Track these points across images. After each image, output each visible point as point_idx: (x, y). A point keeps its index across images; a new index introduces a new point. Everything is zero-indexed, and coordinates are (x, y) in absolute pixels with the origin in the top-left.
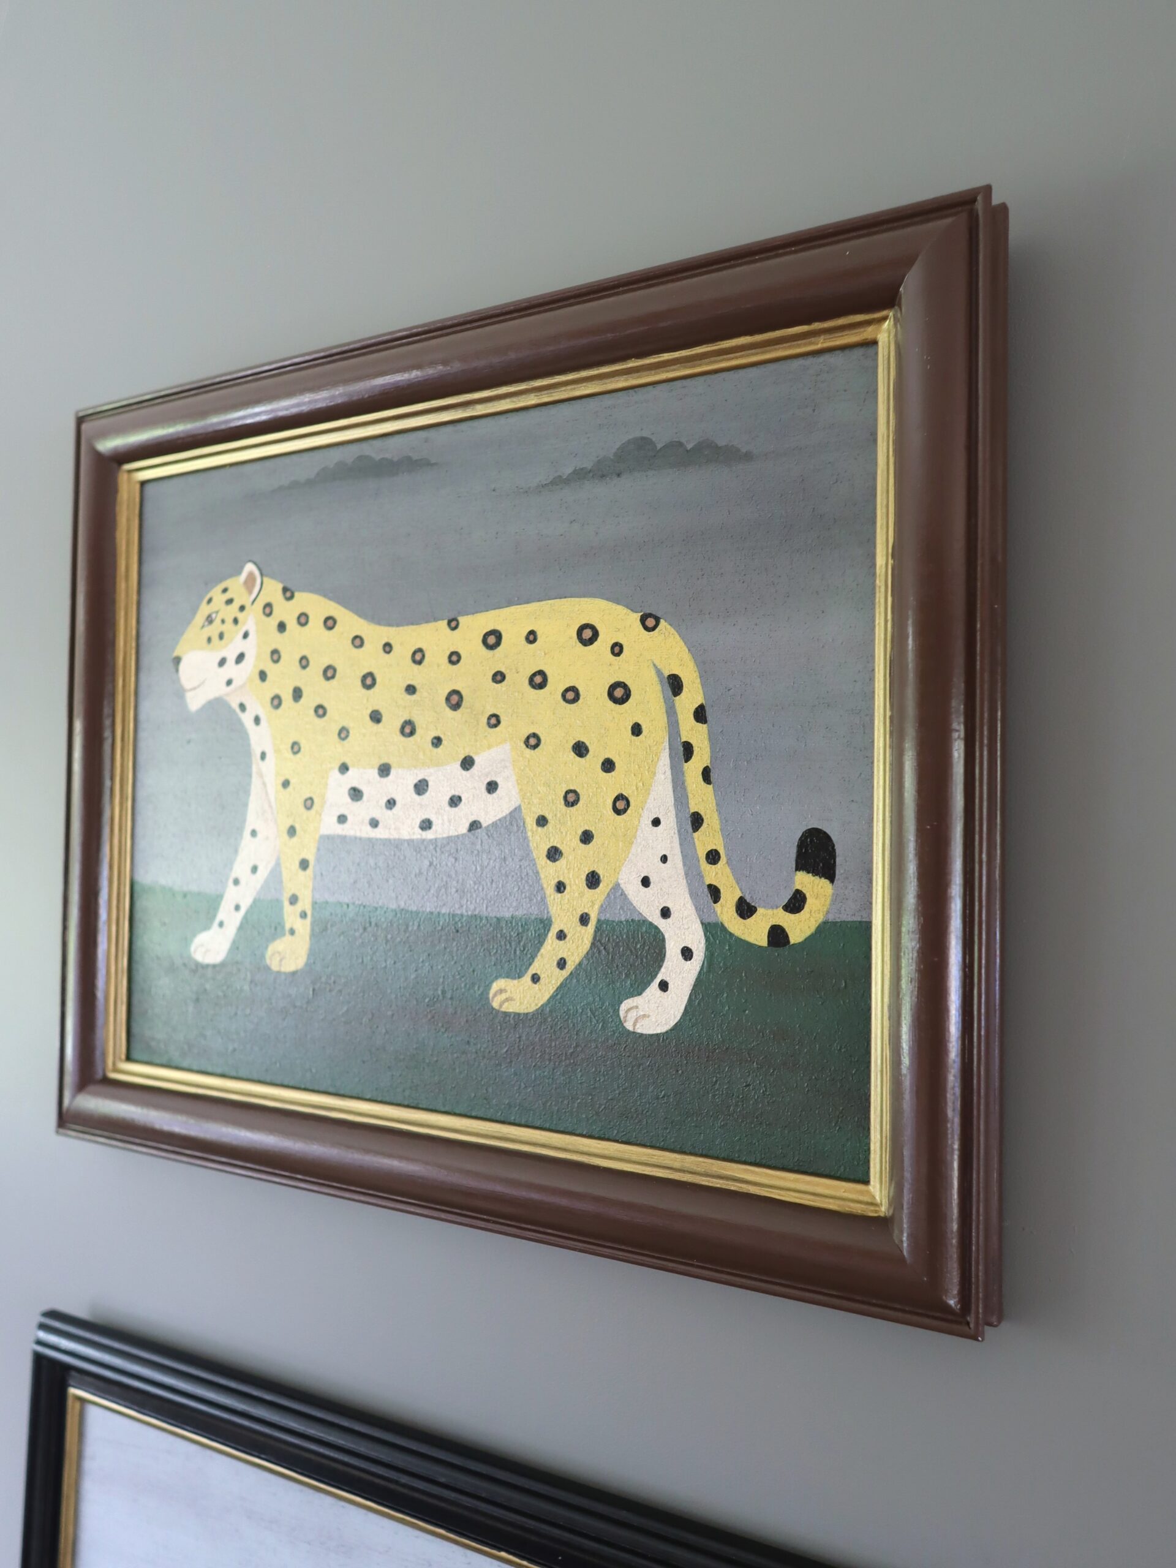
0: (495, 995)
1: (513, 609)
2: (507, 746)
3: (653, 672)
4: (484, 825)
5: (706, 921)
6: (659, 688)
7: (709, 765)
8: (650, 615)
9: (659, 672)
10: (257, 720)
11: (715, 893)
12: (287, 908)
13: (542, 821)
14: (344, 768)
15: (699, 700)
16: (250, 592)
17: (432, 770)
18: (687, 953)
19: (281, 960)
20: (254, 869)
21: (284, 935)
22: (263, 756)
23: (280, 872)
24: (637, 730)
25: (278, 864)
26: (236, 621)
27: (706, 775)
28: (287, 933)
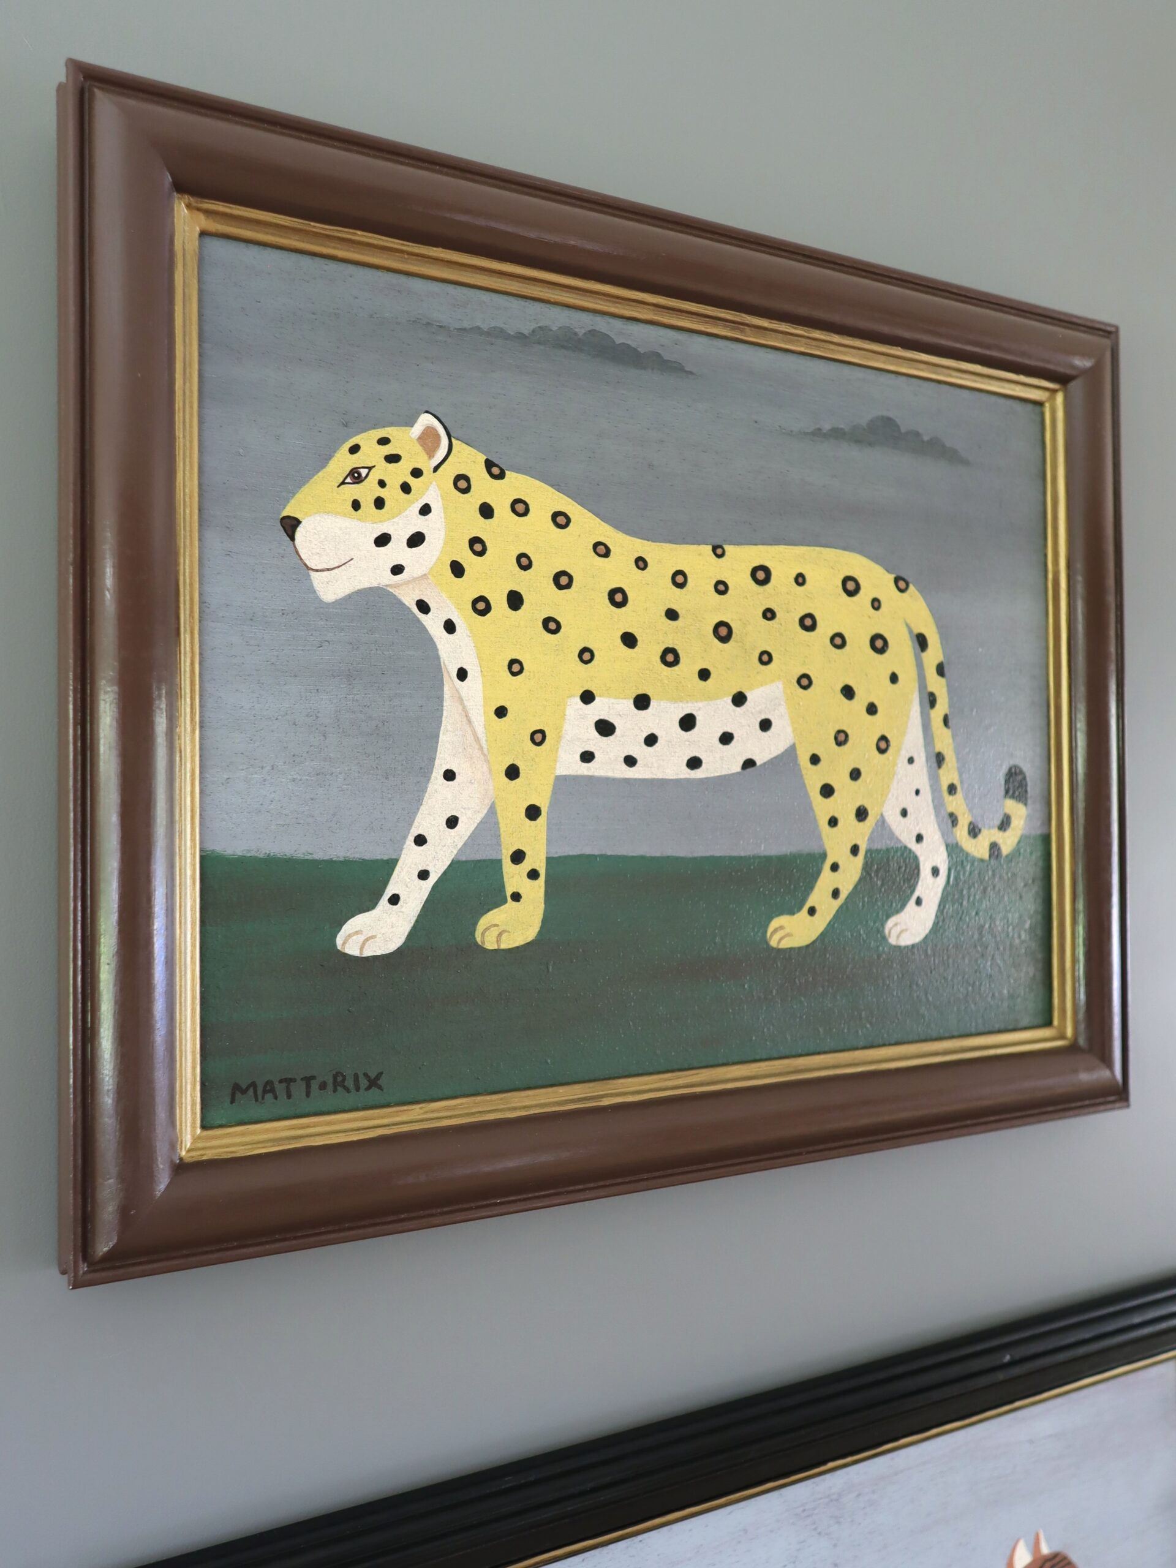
0: (775, 931)
1: (782, 548)
2: (781, 686)
3: (905, 631)
4: (758, 763)
5: (950, 841)
6: (910, 643)
7: (948, 713)
8: (904, 580)
9: (910, 631)
10: (450, 627)
11: (953, 819)
12: (508, 866)
13: (815, 760)
14: (587, 697)
15: (940, 658)
16: (431, 454)
17: (700, 704)
18: (935, 872)
19: (500, 935)
20: (452, 822)
21: (505, 902)
22: (462, 674)
23: (497, 823)
24: (894, 678)
25: (492, 811)
26: (406, 488)
27: (946, 721)
28: (509, 899)
